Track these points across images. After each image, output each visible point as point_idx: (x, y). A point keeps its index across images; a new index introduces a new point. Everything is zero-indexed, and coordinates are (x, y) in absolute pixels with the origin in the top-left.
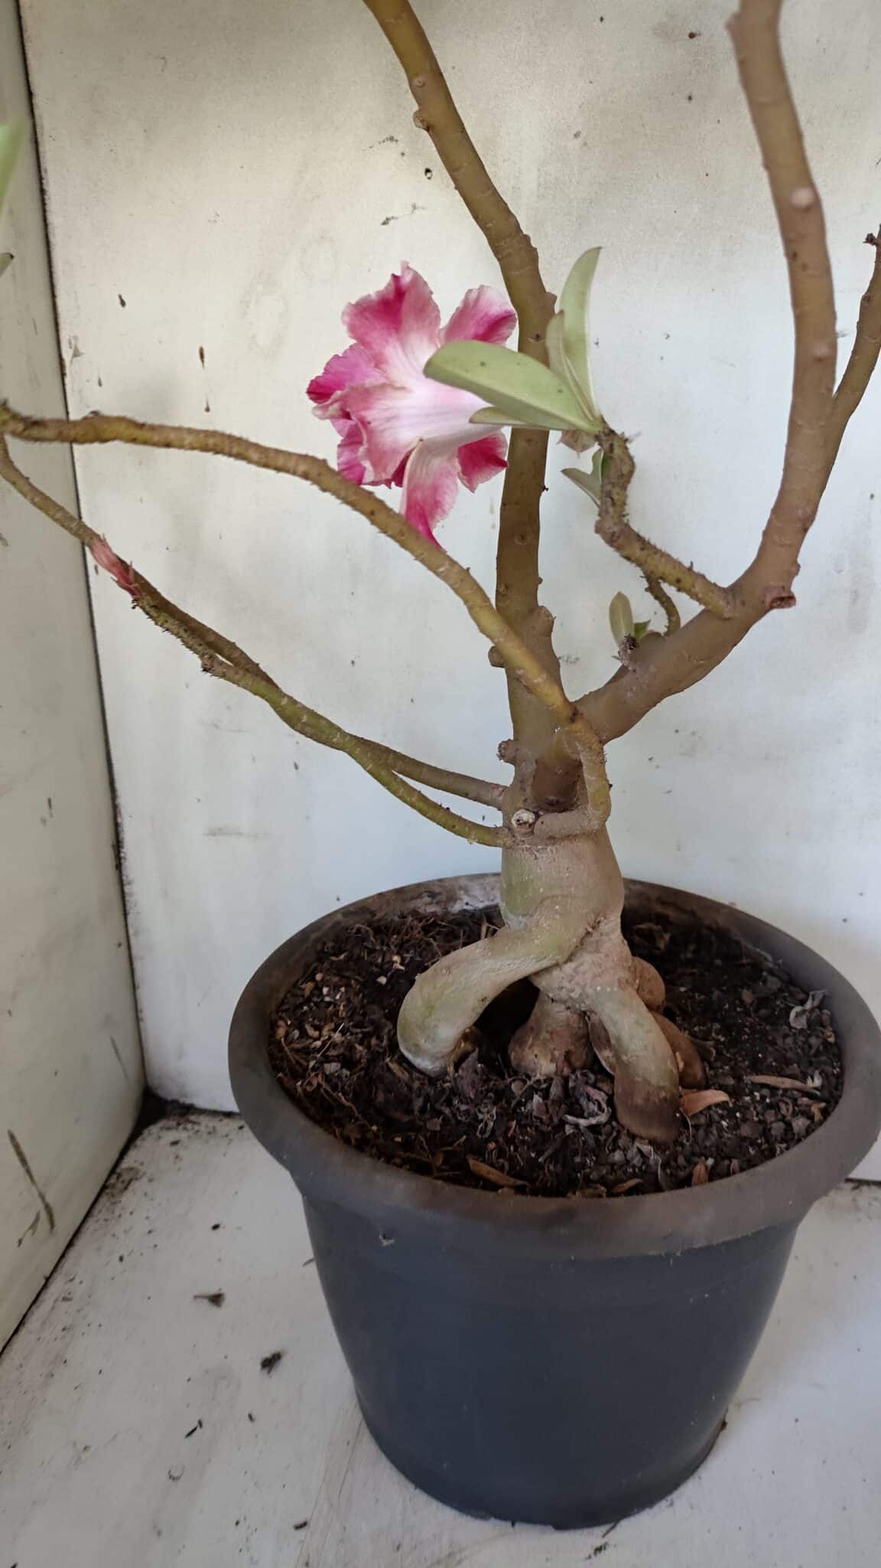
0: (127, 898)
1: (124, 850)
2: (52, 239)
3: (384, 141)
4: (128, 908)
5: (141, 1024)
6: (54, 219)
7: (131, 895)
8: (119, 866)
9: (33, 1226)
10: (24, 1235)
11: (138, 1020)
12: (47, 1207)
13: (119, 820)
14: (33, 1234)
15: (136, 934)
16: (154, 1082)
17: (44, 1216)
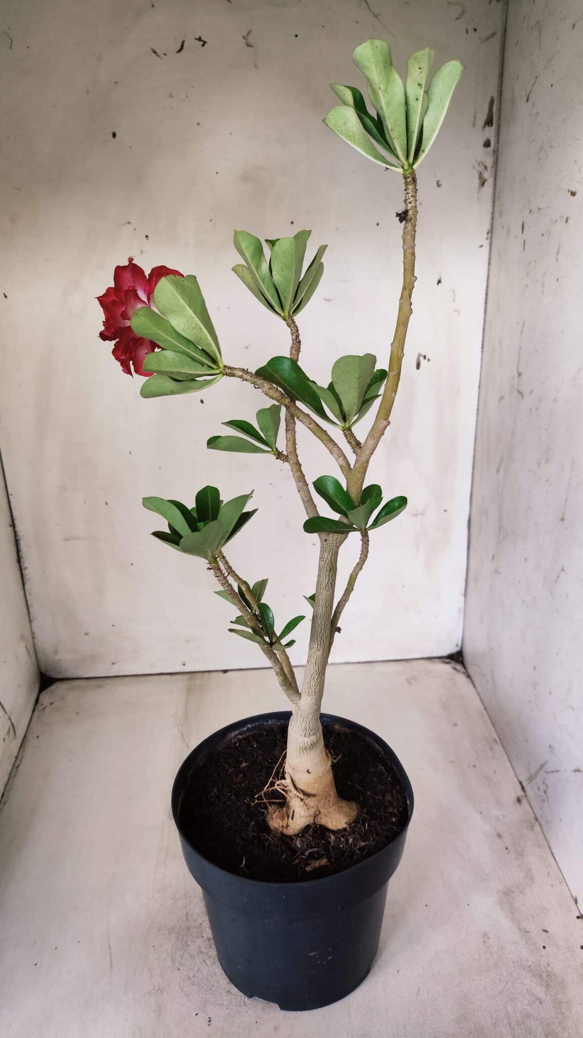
0: (24, 576)
1: (20, 553)
3: (125, 224)
4: (25, 581)
5: (35, 640)
7: (26, 575)
8: (19, 560)
9: (8, 732)
10: (6, 736)
11: (33, 638)
12: (12, 724)
13: (18, 538)
14: (8, 737)
15: (30, 595)
16: (43, 669)
17: (11, 727)
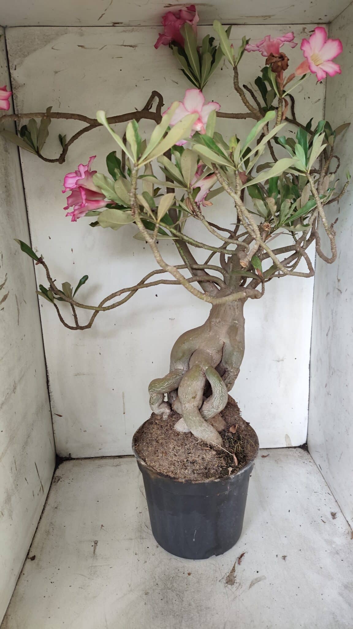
0: (51, 397)
1: (49, 383)
2: (29, 223)
5: (54, 434)
6: (29, 218)
8: (48, 387)
12: (42, 485)
14: (40, 492)
15: (53, 408)
16: (58, 452)
